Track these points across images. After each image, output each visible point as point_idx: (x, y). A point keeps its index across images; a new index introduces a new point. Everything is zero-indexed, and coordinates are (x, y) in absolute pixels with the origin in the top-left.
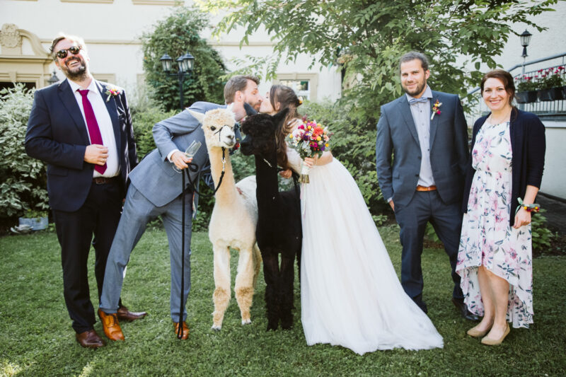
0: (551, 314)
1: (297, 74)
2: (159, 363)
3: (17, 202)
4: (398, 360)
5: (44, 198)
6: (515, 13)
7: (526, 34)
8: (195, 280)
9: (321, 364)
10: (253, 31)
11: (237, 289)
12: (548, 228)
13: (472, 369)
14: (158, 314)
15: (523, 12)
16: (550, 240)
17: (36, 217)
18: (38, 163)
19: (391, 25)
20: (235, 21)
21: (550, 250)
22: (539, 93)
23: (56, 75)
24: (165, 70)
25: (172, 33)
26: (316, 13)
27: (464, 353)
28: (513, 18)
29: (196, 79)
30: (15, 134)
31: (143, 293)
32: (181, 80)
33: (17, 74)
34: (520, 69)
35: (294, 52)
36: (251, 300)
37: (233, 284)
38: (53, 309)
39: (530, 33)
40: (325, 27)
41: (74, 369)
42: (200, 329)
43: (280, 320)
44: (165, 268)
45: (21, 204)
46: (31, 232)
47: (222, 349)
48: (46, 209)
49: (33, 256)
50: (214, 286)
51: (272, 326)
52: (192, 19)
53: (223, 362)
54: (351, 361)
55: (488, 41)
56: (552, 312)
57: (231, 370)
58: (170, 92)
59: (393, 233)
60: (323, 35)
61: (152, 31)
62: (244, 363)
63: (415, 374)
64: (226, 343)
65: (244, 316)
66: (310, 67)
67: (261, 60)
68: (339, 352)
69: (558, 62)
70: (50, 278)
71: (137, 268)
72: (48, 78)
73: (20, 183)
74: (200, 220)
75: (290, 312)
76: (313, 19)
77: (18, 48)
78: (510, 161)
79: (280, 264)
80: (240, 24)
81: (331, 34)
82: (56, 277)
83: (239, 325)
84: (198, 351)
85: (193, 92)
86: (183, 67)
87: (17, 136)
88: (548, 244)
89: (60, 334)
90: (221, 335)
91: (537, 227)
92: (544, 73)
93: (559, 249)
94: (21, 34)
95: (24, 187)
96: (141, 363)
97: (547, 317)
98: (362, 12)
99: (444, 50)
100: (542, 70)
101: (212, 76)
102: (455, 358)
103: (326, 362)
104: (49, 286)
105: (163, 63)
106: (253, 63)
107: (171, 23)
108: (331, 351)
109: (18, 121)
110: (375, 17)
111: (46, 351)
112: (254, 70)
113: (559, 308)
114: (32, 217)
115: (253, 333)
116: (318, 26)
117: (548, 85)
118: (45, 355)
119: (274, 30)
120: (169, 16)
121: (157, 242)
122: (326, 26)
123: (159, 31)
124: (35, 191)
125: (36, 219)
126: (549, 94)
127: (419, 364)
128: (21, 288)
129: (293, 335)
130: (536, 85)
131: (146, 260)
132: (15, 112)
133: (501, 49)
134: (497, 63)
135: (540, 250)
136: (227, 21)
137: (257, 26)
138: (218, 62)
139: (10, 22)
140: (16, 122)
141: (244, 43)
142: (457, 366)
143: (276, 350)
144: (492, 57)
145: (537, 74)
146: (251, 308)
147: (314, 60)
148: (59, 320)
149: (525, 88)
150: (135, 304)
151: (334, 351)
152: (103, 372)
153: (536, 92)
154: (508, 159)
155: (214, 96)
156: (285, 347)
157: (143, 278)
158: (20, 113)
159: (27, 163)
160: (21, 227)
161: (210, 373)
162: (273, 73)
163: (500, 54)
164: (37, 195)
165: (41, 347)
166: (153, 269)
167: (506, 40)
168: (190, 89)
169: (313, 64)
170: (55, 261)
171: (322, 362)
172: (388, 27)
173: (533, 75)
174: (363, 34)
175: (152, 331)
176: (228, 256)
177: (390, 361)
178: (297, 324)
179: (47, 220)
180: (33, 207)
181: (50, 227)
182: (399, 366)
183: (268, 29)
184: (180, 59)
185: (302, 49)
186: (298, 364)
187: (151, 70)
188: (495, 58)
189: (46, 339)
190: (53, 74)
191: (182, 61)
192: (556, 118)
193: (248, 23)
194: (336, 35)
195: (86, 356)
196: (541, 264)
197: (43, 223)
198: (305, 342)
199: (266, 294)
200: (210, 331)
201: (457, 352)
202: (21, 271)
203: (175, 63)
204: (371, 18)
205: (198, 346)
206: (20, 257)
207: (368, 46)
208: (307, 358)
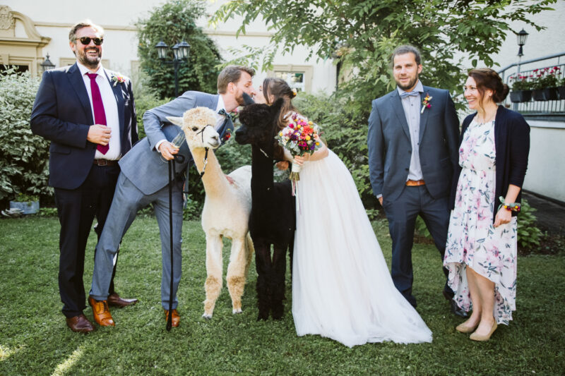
0: (538, 312)
1: (293, 66)
2: (150, 350)
3: (8, 186)
4: (387, 353)
5: (36, 182)
6: (514, 11)
7: (523, 34)
8: (187, 268)
9: (310, 355)
10: (251, 21)
11: (228, 278)
12: (538, 227)
13: (460, 363)
14: (149, 300)
15: (522, 10)
16: (539, 239)
17: (28, 201)
18: (31, 147)
19: (389, 18)
20: (233, 9)
21: (539, 249)
22: (533, 93)
23: (50, 59)
24: (160, 57)
25: (168, 20)
26: (315, 4)
27: (452, 347)
28: (512, 16)
29: (191, 68)
30: (8, 117)
31: (134, 280)
32: (176, 67)
33: (9, 57)
34: (515, 68)
35: (292, 44)
36: (242, 290)
37: (225, 274)
38: (44, 293)
39: (527, 32)
40: (323, 19)
41: (64, 353)
42: (191, 317)
43: (271, 311)
44: (157, 255)
45: (11, 187)
46: (22, 216)
47: (213, 338)
48: (37, 193)
49: (23, 240)
50: (206, 275)
51: (263, 316)
52: (189, 7)
53: (213, 350)
54: (341, 353)
55: (486, 38)
56: (541, 310)
57: (221, 359)
58: (164, 79)
59: (384, 228)
60: (321, 27)
61: (148, 17)
62: (235, 352)
63: (404, 367)
64: (217, 332)
65: (235, 305)
66: (308, 59)
67: (258, 50)
68: (330, 343)
69: (554, 62)
70: (41, 262)
71: (128, 254)
72: (41, 61)
73: (12, 167)
74: (192, 208)
75: (282, 302)
77: (11, 30)
78: (493, 160)
79: (272, 255)
80: (237, 13)
81: (329, 26)
82: (47, 261)
83: (230, 314)
84: (189, 338)
85: (188, 80)
86: (179, 55)
87: (9, 119)
88: (538, 243)
89: (51, 317)
90: (212, 324)
91: (527, 226)
92: (539, 73)
93: (548, 248)
94: (15, 16)
95: (16, 171)
96: (132, 349)
97: (535, 315)
98: (361, 4)
99: (441, 45)
100: (537, 70)
101: (207, 65)
102: (443, 353)
103: (316, 353)
104: (39, 270)
105: (159, 50)
106: (251, 53)
108: (321, 342)
109: (10, 104)
110: (374, 11)
111: (37, 334)
112: (250, 60)
113: (547, 306)
114: (23, 201)
115: (243, 322)
116: (316, 18)
117: (543, 85)
118: (35, 338)
119: (271, 20)
120: (166, 3)
121: (148, 229)
122: (325, 18)
123: (155, 17)
124: (27, 175)
125: (27, 203)
126: (543, 94)
127: (408, 357)
128: (12, 271)
129: (284, 325)
130: (531, 84)
131: (138, 247)
132: (8, 94)
133: (498, 47)
134: (494, 62)
135: (529, 248)
136: (224, 9)
137: (254, 16)
138: (213, 51)
139: (3, 4)
140: (9, 105)
141: (241, 32)
142: (446, 360)
143: (267, 339)
144: (489, 55)
145: (532, 73)
146: (242, 298)
147: (312, 52)
148: (50, 304)
149: (520, 87)
150: (126, 291)
151: (325, 343)
152: (94, 357)
153: (531, 92)
154: (492, 158)
155: (209, 85)
156: (276, 337)
157: (135, 264)
158: (13, 96)
159: (19, 147)
160: (12, 210)
161: (201, 361)
162: (269, 63)
163: (497, 53)
164: (28, 179)
165: (31, 330)
166: (145, 257)
167: (504, 38)
168: (184, 77)
169: (310, 55)
170: (46, 246)
171: (312, 352)
172: (386, 21)
173: (528, 74)
174: (361, 27)
175: (143, 318)
176: (220, 245)
177: (379, 354)
178: (287, 315)
179: (38, 204)
180: (24, 191)
181: (41, 211)
182: (388, 359)
183: (266, 20)
184: (176, 46)
185: (299, 41)
186: (288, 354)
187: (146, 57)
188: (493, 56)
189: (37, 323)
190: (46, 58)
191: (177, 49)
192: (549, 118)
193: (246, 13)
194: (335, 28)
195: (76, 340)
196: (530, 263)
197: (34, 207)
198: (295, 332)
199: (257, 285)
200: (201, 319)
201: (446, 346)
202: (11, 254)
203: (170, 50)
204: (370, 11)
205: (189, 334)
206: (11, 240)
207: (366, 39)
208: (297, 349)
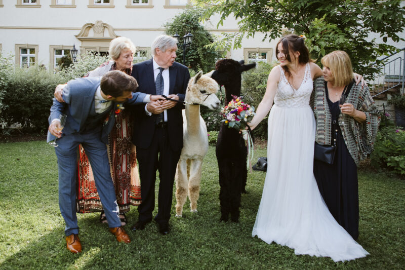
1: (259, 49)
19: (320, 10)
25: (183, 23)
26: (268, 5)
29: (196, 50)
32: (184, 49)
33: (100, 48)
35: (253, 31)
36: (198, 196)
40: (274, 14)
43: (230, 215)
51: (224, 218)
52: (195, 15)
60: (272, 19)
61: (172, 22)
65: (193, 207)
66: (264, 40)
76: (266, 9)
77: (102, 34)
81: (278, 19)
86: (187, 41)
94: (105, 26)
99: (359, 27)
106: (226, 37)
107: (183, 17)
110: (308, 4)
112: (226, 41)
116: (269, 13)
119: (239, 17)
120: (182, 13)
123: (176, 22)
129: (238, 227)
133: (402, 27)
134: (400, 37)
138: (209, 39)
139: (99, 19)
144: (396, 33)
147: (266, 35)
155: (206, 60)
156: (232, 236)
162: (239, 44)
163: (402, 31)
168: (191, 55)
169: (266, 38)
172: (317, 11)
183: (236, 16)
184: (185, 36)
185: (258, 29)
188: (398, 34)
193: (223, 12)
204: (306, 5)
207: (304, 25)
208: (247, 248)
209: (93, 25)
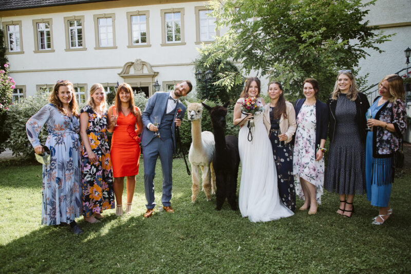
33: (140, 83)
72: (154, 84)
77: (142, 70)
94: (143, 63)
139: (138, 58)
154: (314, 123)
209: (133, 63)
